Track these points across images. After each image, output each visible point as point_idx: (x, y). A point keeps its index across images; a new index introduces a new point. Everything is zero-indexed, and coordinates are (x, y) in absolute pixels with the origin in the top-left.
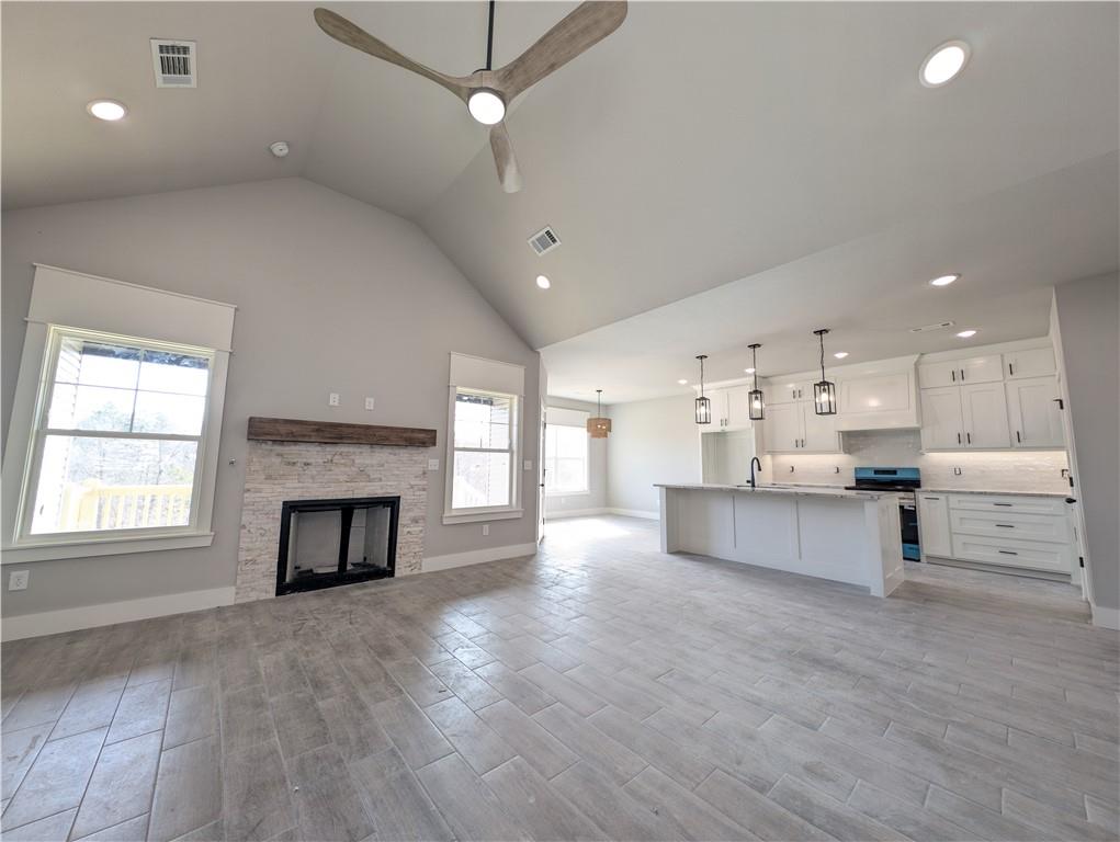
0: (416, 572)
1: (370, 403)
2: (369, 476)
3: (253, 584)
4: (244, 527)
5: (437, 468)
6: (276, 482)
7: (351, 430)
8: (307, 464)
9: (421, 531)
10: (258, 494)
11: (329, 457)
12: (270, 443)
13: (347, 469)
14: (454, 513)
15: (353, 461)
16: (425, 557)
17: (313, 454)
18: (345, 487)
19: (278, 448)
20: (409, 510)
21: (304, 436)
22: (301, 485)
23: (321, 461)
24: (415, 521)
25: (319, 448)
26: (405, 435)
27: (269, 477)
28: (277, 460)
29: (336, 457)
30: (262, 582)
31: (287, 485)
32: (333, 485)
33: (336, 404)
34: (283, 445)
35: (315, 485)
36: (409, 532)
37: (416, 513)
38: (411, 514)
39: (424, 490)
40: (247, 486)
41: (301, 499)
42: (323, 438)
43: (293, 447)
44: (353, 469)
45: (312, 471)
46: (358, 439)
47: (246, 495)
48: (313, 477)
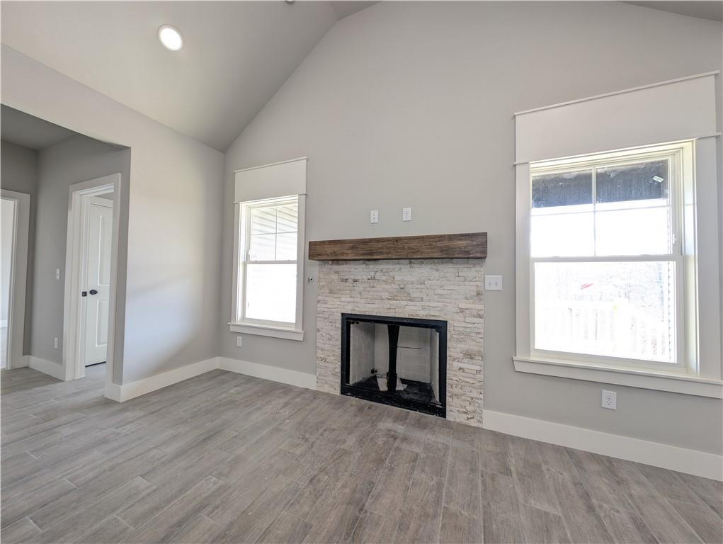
0: (473, 423)
1: (407, 214)
2: (409, 294)
3: (326, 378)
4: (318, 330)
5: (500, 287)
6: (335, 296)
7: (380, 245)
8: (355, 281)
9: (478, 372)
10: (325, 305)
11: (372, 274)
12: (330, 262)
13: (387, 287)
14: (533, 358)
15: (394, 278)
16: (486, 406)
17: (359, 271)
18: (387, 304)
19: (336, 268)
20: (458, 341)
21: (343, 254)
22: (352, 299)
23: (365, 277)
24: (470, 356)
25: (364, 266)
26: (439, 244)
27: (331, 292)
28: (335, 277)
29: (378, 274)
30: (331, 378)
31: (343, 299)
32: (377, 301)
33: (377, 220)
34: (338, 264)
35: (362, 301)
36: (460, 369)
37: (470, 345)
38: (462, 346)
39: (480, 316)
40: (320, 298)
41: (353, 312)
42: (357, 255)
43: (345, 266)
44: (394, 286)
45: (359, 287)
46: (387, 253)
47: (319, 305)
48: (360, 294)
